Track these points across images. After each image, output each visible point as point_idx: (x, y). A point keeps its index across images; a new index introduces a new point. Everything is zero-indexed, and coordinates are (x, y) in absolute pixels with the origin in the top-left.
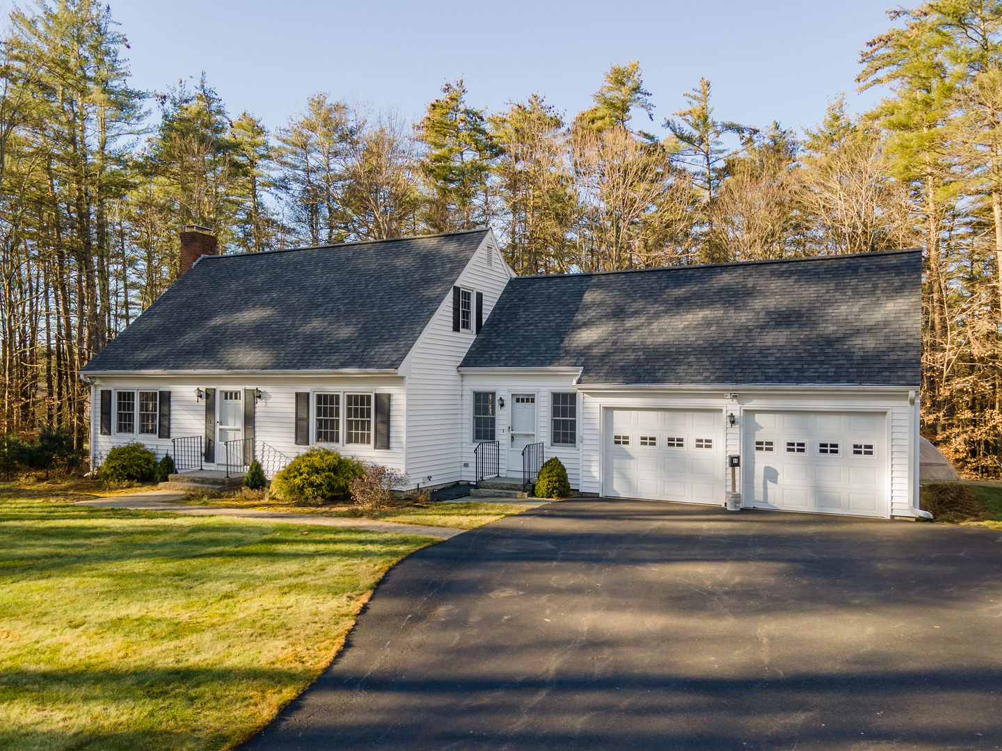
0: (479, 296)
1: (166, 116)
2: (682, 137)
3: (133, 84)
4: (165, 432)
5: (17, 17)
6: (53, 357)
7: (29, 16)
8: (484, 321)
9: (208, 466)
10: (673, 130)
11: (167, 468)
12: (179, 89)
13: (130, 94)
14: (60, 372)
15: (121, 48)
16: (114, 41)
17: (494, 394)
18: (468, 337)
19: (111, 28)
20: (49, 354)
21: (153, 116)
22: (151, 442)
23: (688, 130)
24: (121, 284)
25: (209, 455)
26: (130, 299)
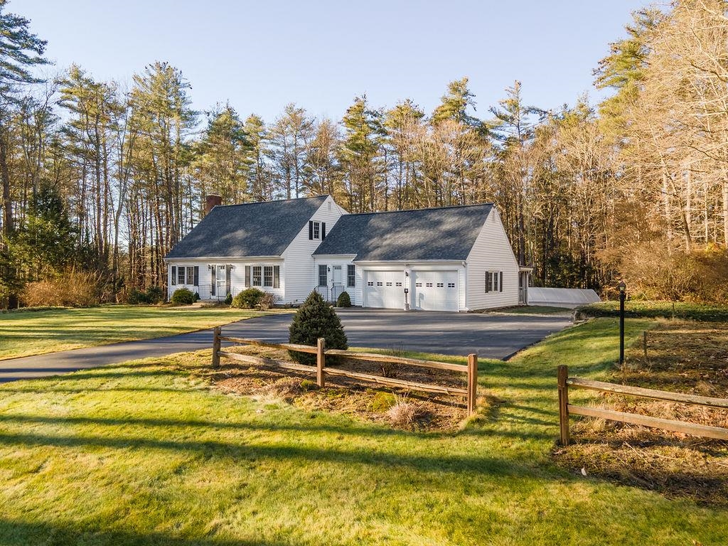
0: (324, 225)
1: (210, 122)
2: (500, 117)
3: (192, 108)
4: (196, 284)
5: (136, 78)
6: (155, 252)
7: (142, 78)
8: (326, 235)
9: (213, 297)
10: (495, 113)
11: (197, 297)
12: (216, 107)
13: (191, 113)
14: (157, 260)
15: (187, 90)
16: (184, 87)
17: (326, 266)
18: (317, 242)
19: (183, 82)
20: (152, 251)
21: (203, 124)
22: (191, 288)
23: (504, 112)
24: (189, 210)
25: (213, 293)
26: (194, 218)
